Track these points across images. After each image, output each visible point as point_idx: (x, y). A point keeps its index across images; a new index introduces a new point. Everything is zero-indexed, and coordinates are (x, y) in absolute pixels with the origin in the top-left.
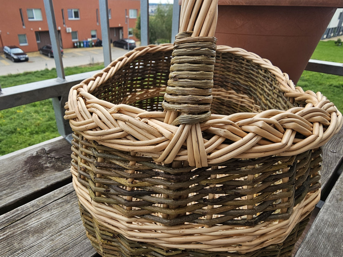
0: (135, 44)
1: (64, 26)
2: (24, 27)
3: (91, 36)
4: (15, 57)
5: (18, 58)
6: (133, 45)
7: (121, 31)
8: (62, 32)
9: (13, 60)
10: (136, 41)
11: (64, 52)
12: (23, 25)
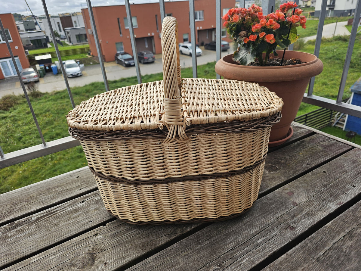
0: (229, 46)
1: (158, 31)
2: (121, 35)
3: (183, 40)
4: (126, 62)
5: (129, 62)
6: (227, 46)
7: (213, 32)
8: (155, 37)
9: (125, 65)
10: (229, 42)
11: (156, 58)
12: (121, 33)
